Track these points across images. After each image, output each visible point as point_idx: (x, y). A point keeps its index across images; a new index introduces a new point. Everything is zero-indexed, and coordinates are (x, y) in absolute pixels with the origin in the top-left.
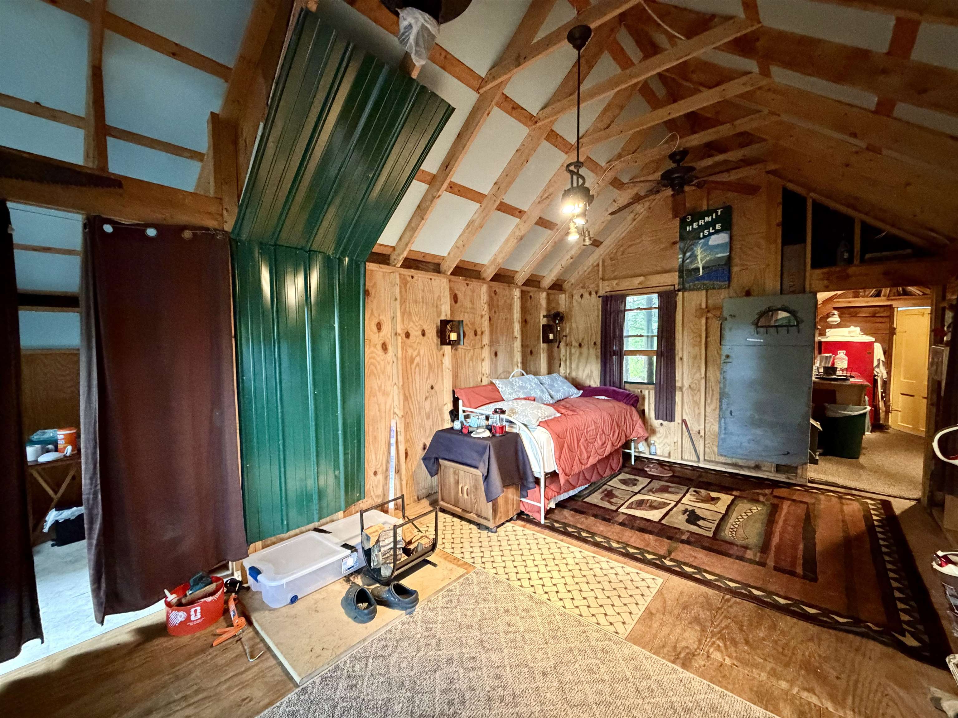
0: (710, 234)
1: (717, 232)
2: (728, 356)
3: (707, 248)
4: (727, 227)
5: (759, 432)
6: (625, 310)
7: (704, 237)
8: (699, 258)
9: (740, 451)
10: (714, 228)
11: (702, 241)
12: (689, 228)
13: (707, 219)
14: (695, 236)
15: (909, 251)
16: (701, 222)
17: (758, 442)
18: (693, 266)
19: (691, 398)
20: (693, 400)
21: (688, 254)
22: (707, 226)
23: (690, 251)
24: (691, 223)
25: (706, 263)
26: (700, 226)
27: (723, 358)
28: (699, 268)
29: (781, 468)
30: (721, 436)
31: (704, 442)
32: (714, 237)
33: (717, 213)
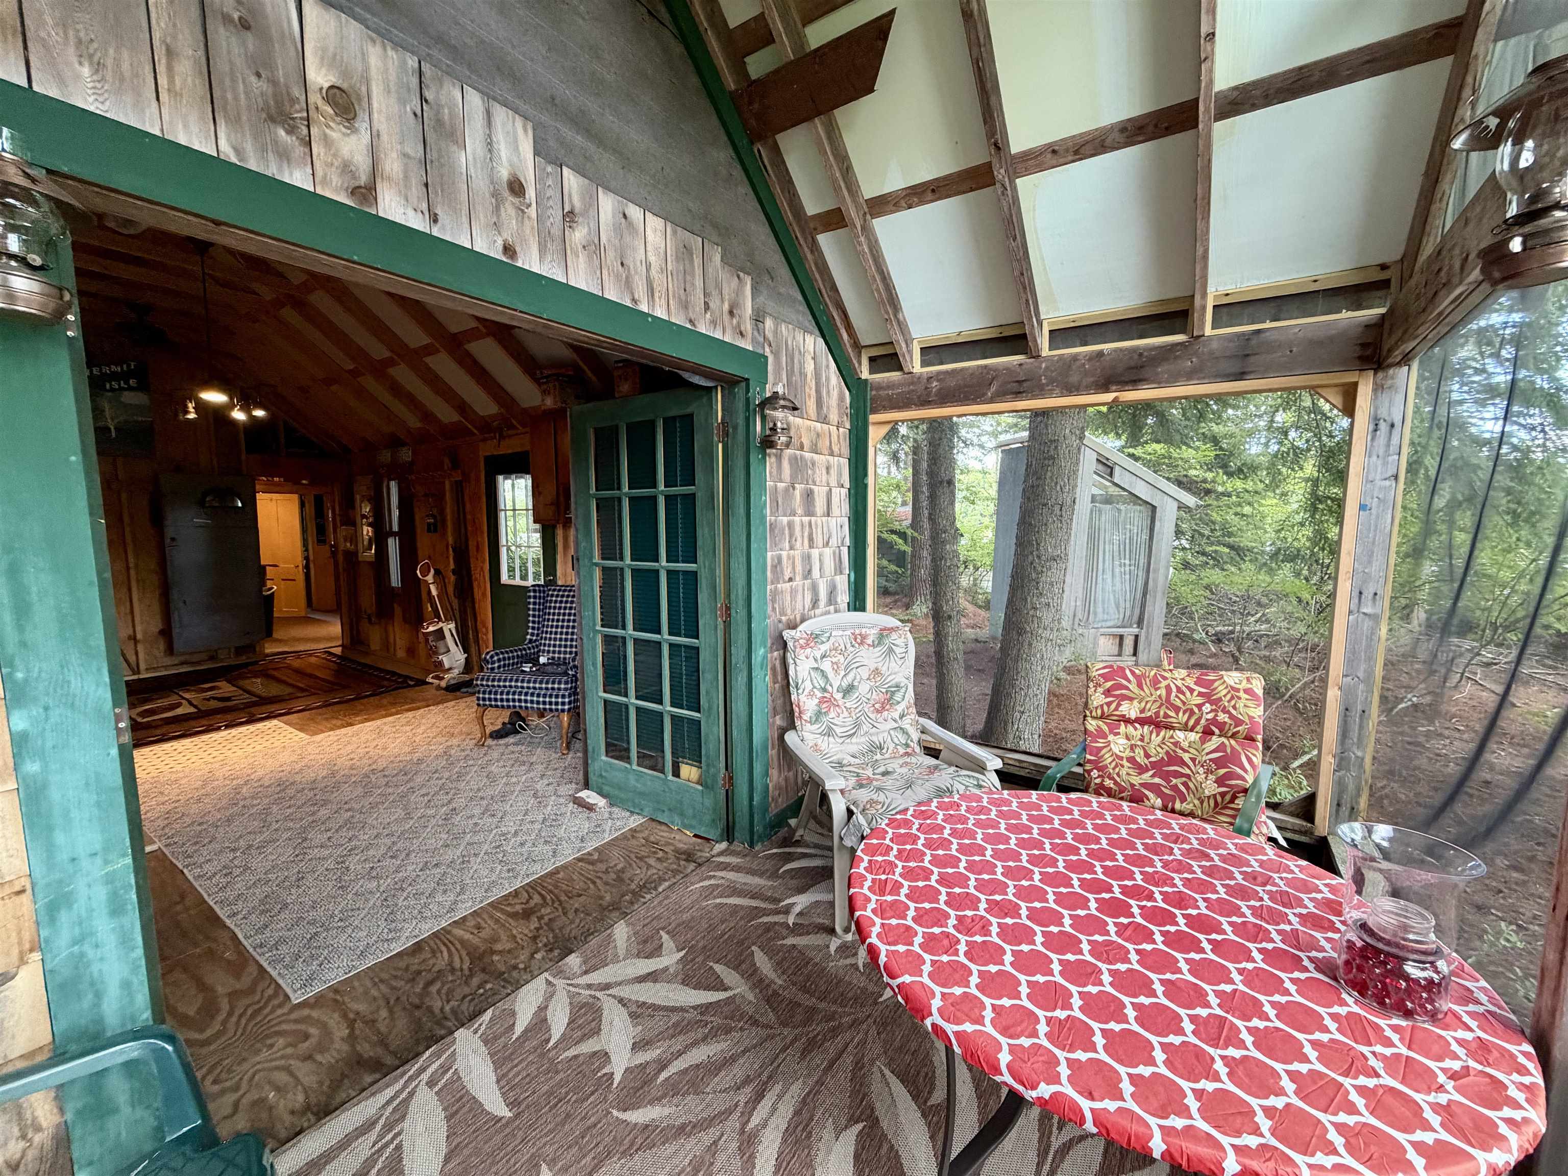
0: (121, 389)
1: (130, 389)
2: (173, 539)
3: (118, 404)
4: (142, 387)
5: (216, 618)
7: (112, 390)
8: (107, 414)
9: (202, 643)
10: (127, 382)
11: (108, 394)
14: (97, 384)
16: (105, 370)
17: (216, 629)
18: (101, 424)
22: (114, 376)
25: (121, 423)
26: (104, 375)
27: (168, 541)
28: (110, 429)
29: (239, 651)
30: (176, 631)
31: (140, 648)
32: (126, 393)
33: (128, 366)
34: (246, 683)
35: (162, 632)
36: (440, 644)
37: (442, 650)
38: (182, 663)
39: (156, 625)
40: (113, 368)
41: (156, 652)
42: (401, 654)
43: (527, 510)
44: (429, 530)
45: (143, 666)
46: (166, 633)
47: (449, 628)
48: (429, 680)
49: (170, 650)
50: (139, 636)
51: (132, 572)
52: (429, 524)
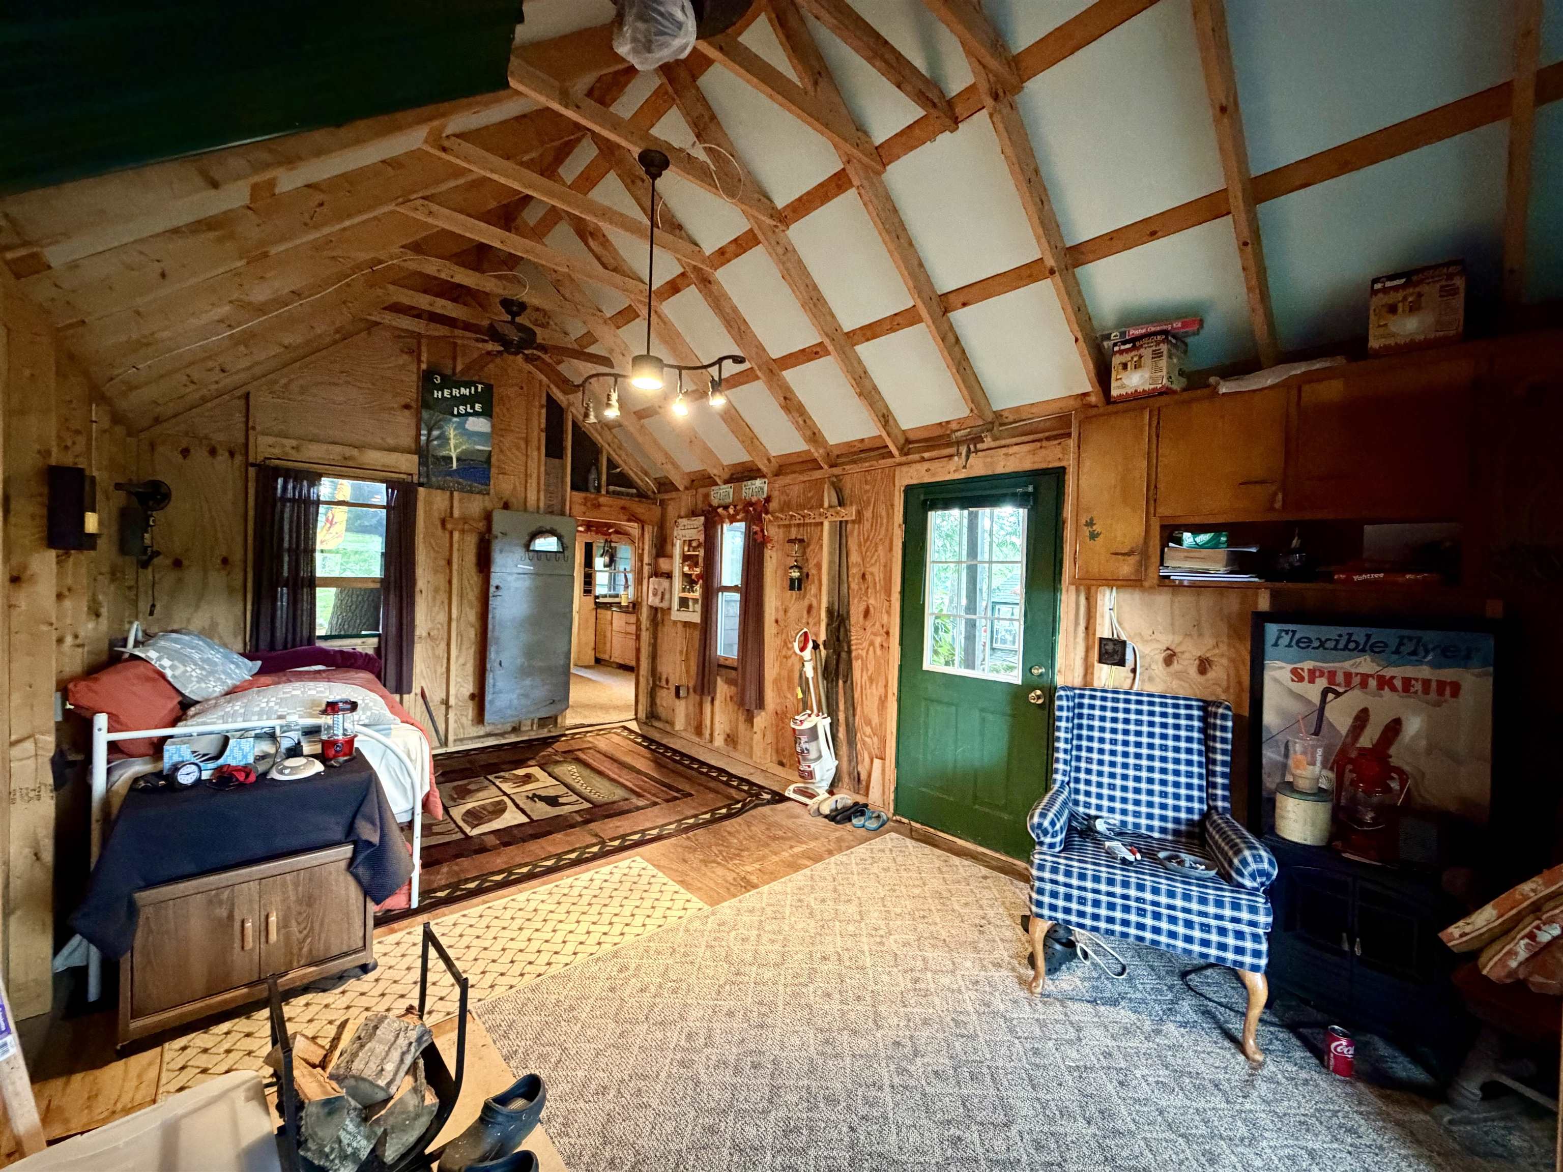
0: (467, 414)
1: (476, 414)
2: (497, 587)
3: (463, 431)
4: (487, 413)
5: (528, 682)
6: (318, 502)
7: (459, 415)
8: (452, 442)
9: (509, 712)
10: (473, 407)
11: (455, 419)
12: (437, 394)
13: (464, 391)
14: (447, 408)
15: (634, 491)
16: (455, 392)
17: (526, 696)
18: (445, 453)
19: (430, 652)
20: (434, 654)
21: (436, 433)
22: (463, 400)
23: (440, 428)
24: (441, 388)
25: (462, 452)
26: (454, 398)
27: (492, 589)
28: (451, 458)
29: (543, 722)
30: (488, 697)
31: (451, 716)
32: (471, 419)
33: (476, 388)
34: (559, 770)
35: (472, 697)
36: (812, 746)
37: (813, 755)
38: (489, 735)
39: (469, 688)
40: (463, 390)
41: (464, 720)
42: (719, 741)
43: (959, 562)
44: (792, 588)
45: (451, 738)
46: (479, 698)
47: (824, 724)
48: (789, 793)
49: (480, 717)
50: (452, 702)
51: (454, 625)
52: (792, 580)
